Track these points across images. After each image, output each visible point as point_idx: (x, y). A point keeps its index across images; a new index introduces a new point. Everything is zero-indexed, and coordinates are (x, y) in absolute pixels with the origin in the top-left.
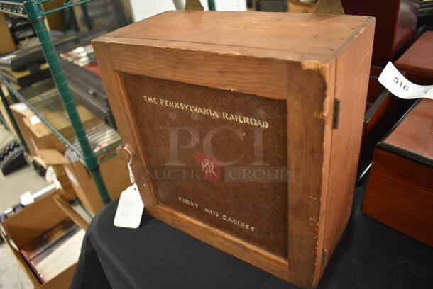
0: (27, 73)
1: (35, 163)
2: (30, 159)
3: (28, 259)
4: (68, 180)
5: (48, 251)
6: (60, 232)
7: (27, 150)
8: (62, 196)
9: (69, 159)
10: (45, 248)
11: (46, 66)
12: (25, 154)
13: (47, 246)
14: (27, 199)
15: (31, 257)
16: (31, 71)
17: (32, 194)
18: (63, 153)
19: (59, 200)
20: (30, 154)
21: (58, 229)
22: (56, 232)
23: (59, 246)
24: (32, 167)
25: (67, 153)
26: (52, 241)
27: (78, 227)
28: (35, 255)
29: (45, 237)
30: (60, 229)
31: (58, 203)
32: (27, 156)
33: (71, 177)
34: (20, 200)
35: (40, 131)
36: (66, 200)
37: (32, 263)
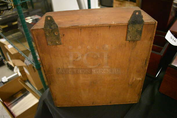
0: (7, 26)
1: (8, 64)
2: (6, 62)
3: (7, 106)
4: (25, 72)
5: (16, 102)
6: (21, 94)
7: (5, 59)
8: (21, 79)
9: (26, 64)
10: (14, 101)
11: (16, 23)
12: (3, 60)
13: (15, 100)
14: (5, 79)
15: (8, 105)
16: (8, 25)
17: (7, 77)
18: (23, 61)
19: (20, 81)
20: (6, 60)
21: (19, 93)
22: (19, 94)
23: (20, 100)
24: (6, 66)
25: (25, 61)
26: (17, 98)
27: (28, 92)
28: (10, 104)
29: (14, 96)
30: (20, 93)
31: (20, 82)
32: (4, 61)
33: (26, 71)
34: (2, 80)
35: (12, 51)
36: (23, 80)
37: (9, 107)
